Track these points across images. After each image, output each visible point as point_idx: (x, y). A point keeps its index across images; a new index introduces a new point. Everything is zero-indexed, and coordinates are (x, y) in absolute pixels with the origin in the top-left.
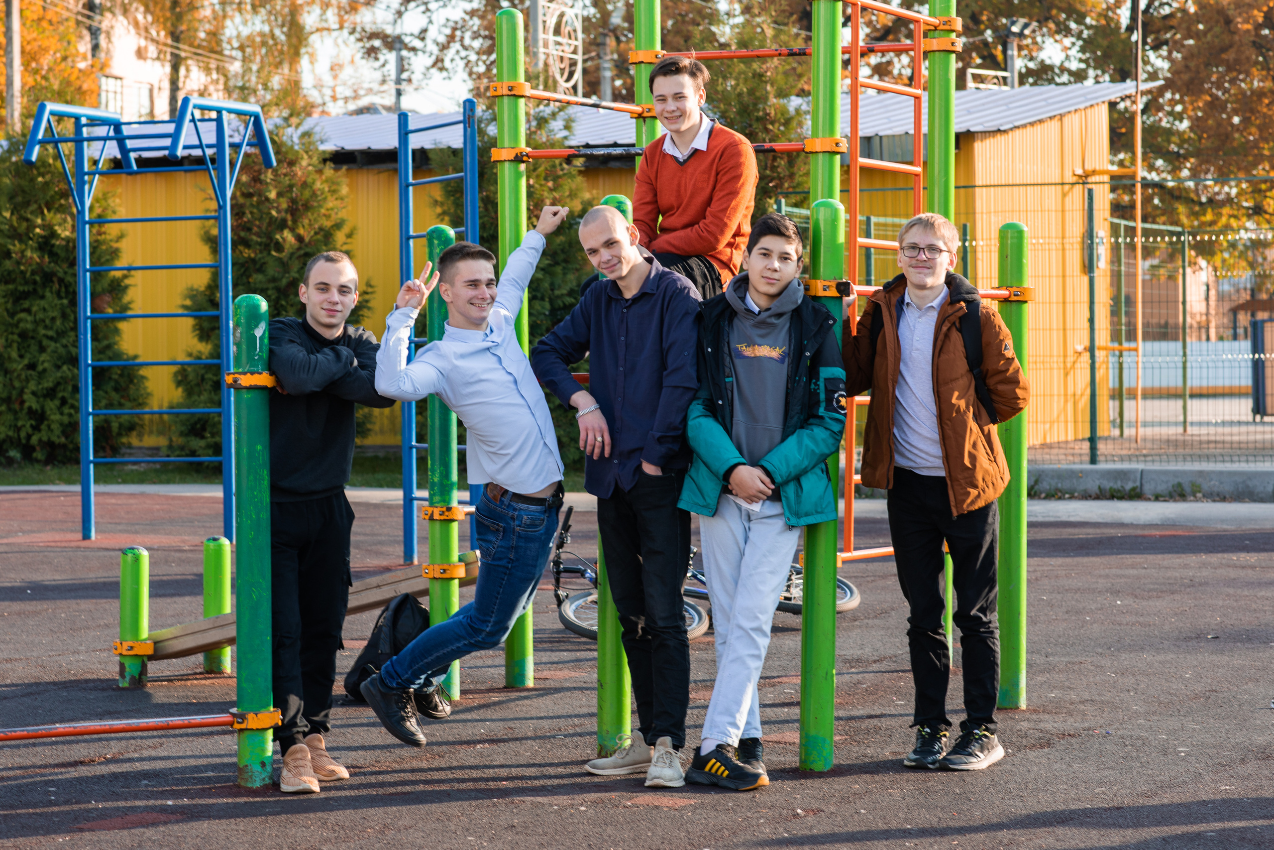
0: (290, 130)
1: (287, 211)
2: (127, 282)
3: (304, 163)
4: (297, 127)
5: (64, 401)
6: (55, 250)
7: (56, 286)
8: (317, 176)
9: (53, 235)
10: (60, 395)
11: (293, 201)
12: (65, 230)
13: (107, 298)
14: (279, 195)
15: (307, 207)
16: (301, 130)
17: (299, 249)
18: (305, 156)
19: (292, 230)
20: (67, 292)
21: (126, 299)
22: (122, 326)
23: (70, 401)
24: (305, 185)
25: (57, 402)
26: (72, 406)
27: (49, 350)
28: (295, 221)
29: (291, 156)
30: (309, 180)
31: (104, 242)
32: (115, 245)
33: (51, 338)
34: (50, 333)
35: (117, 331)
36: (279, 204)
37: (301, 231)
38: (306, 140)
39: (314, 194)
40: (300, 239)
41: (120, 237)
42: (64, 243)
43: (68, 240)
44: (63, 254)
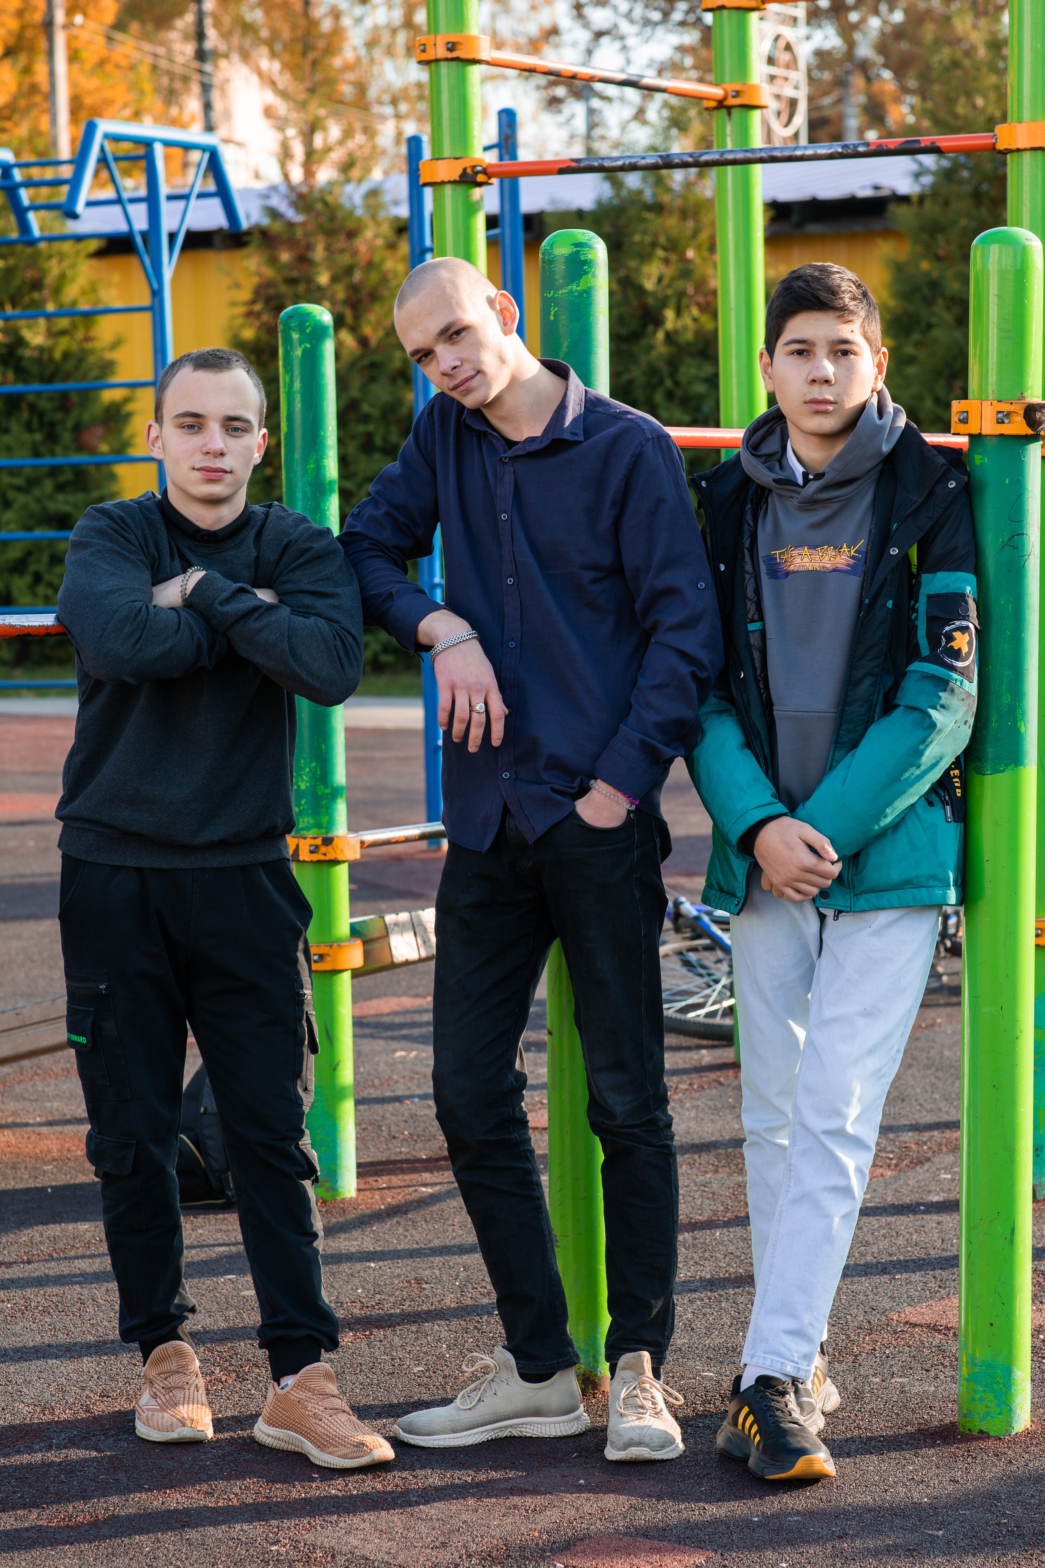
0: (349, 188)
1: (346, 302)
2: (130, 407)
3: (369, 234)
4: (360, 181)
5: (38, 578)
6: (25, 364)
7: (25, 415)
8: (388, 253)
9: (20, 342)
10: (32, 568)
11: (354, 289)
12: (35, 334)
13: (99, 431)
14: (334, 279)
15: (374, 296)
16: (365, 187)
17: (362, 356)
18: (371, 224)
19: (353, 329)
20: (41, 423)
21: (128, 431)
22: (121, 469)
23: (47, 577)
24: (370, 265)
25: (28, 579)
26: (50, 585)
27: (16, 506)
28: (357, 317)
29: (351, 225)
30: (377, 258)
31: (92, 352)
32: (109, 356)
33: (19, 489)
34: (18, 481)
35: (113, 477)
36: (334, 293)
37: (367, 330)
38: (372, 201)
39: (384, 279)
40: (363, 342)
41: (116, 344)
42: (35, 354)
43: (41, 349)
44: (35, 370)
